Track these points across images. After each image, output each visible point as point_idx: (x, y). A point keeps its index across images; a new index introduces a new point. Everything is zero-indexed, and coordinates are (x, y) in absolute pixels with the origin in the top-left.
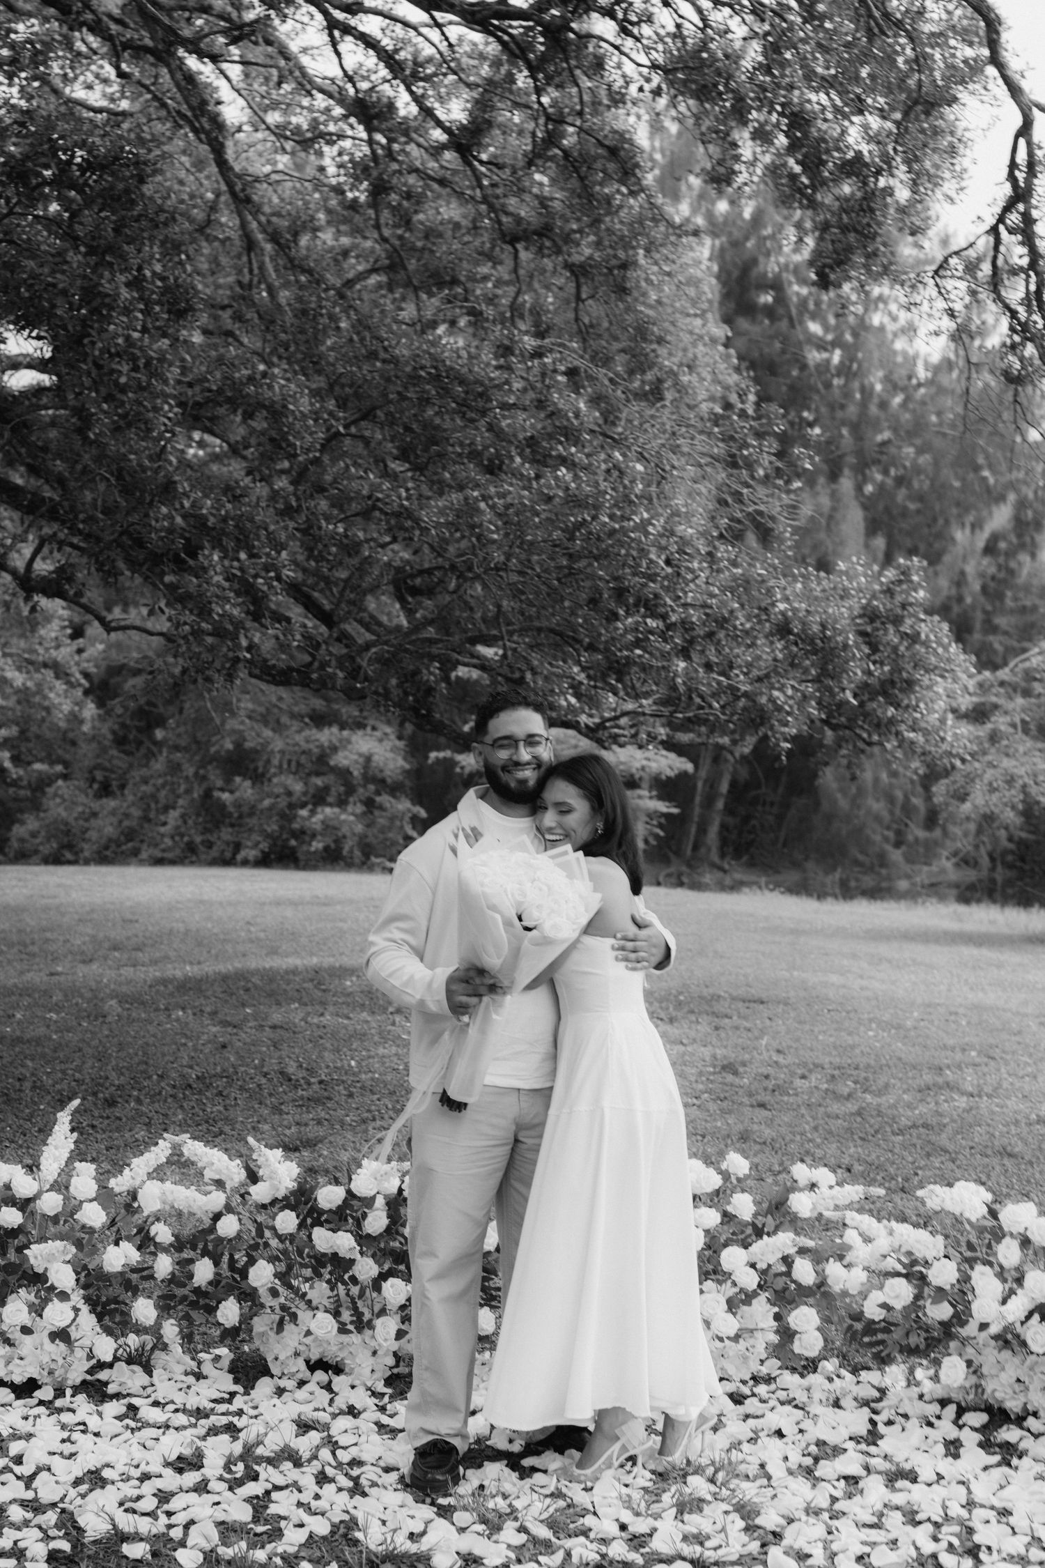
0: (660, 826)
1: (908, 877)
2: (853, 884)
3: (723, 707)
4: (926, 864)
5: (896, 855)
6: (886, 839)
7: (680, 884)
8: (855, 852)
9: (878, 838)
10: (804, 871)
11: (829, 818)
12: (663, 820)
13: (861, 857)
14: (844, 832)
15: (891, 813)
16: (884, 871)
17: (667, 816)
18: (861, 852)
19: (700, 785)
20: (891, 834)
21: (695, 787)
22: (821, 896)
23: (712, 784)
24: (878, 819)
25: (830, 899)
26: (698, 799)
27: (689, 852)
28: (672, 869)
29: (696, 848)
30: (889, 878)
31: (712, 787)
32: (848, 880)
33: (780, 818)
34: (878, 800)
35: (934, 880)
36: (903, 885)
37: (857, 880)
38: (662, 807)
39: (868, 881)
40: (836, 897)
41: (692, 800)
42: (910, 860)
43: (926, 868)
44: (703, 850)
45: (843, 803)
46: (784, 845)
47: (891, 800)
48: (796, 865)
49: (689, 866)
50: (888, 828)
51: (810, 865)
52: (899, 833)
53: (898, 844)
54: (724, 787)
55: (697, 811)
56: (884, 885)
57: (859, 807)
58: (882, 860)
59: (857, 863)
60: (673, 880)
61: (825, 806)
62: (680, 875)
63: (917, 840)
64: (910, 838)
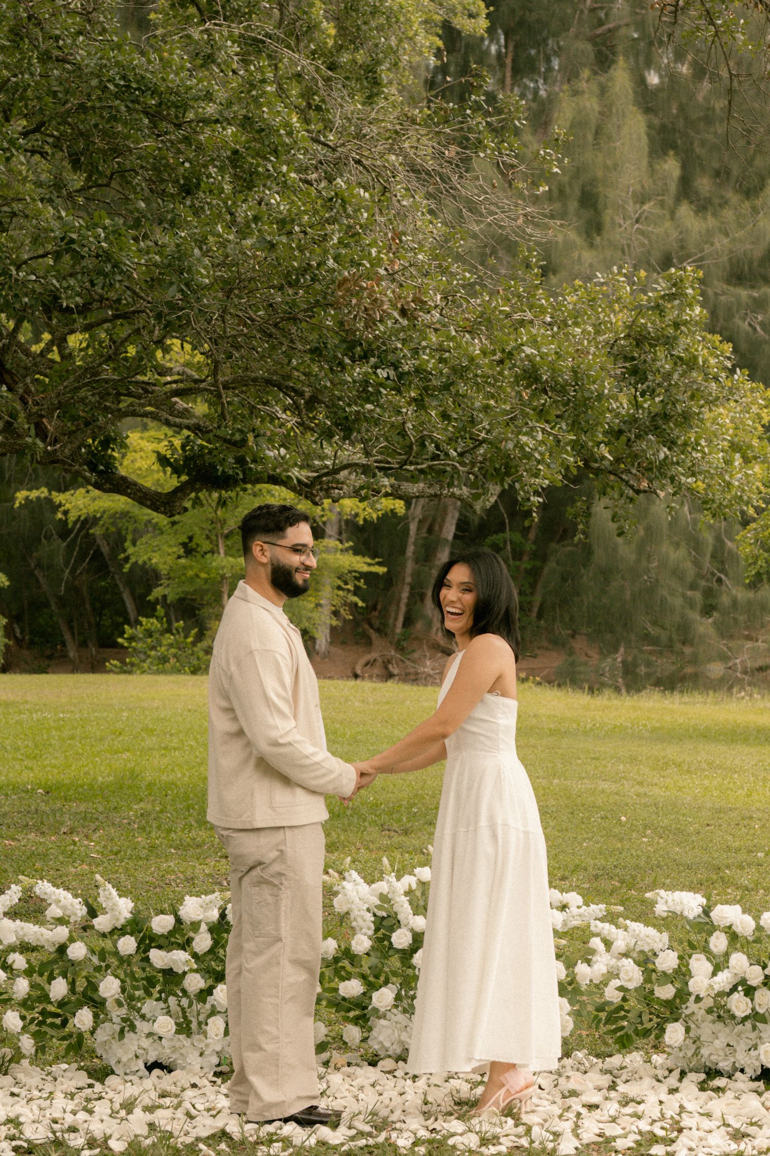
0: (357, 591)
1: (724, 658)
2: (642, 670)
3: (461, 455)
4: (749, 638)
5: (704, 626)
6: (692, 605)
7: (390, 676)
8: (643, 621)
9: (678, 602)
10: (571, 653)
11: (606, 574)
12: (361, 583)
13: (653, 631)
14: (628, 595)
15: (697, 564)
16: (688, 650)
17: (367, 576)
18: (654, 623)
19: (413, 527)
20: (697, 596)
21: (406, 531)
22: (594, 689)
23: (431, 526)
24: (677, 573)
25: (607, 692)
26: (410, 549)
27: (399, 630)
28: (374, 655)
29: (409, 621)
30: (694, 660)
31: (430, 530)
32: (635, 665)
33: (534, 574)
34: (677, 545)
35: (760, 662)
36: (716, 669)
37: (649, 664)
38: (361, 564)
39: (665, 665)
40: (617, 690)
41: (403, 551)
42: (724, 632)
43: (749, 645)
44: (419, 625)
45: (626, 551)
46: (540, 616)
47: (696, 544)
48: (557, 643)
49: (401, 649)
50: (693, 587)
51: (579, 644)
52: (708, 593)
53: (708, 610)
54: (449, 530)
55: (410, 567)
56: (689, 670)
57: (649, 558)
58: (685, 633)
59: (647, 638)
60: (376, 671)
61: (600, 556)
62: (386, 664)
63: (735, 603)
64: (725, 600)
